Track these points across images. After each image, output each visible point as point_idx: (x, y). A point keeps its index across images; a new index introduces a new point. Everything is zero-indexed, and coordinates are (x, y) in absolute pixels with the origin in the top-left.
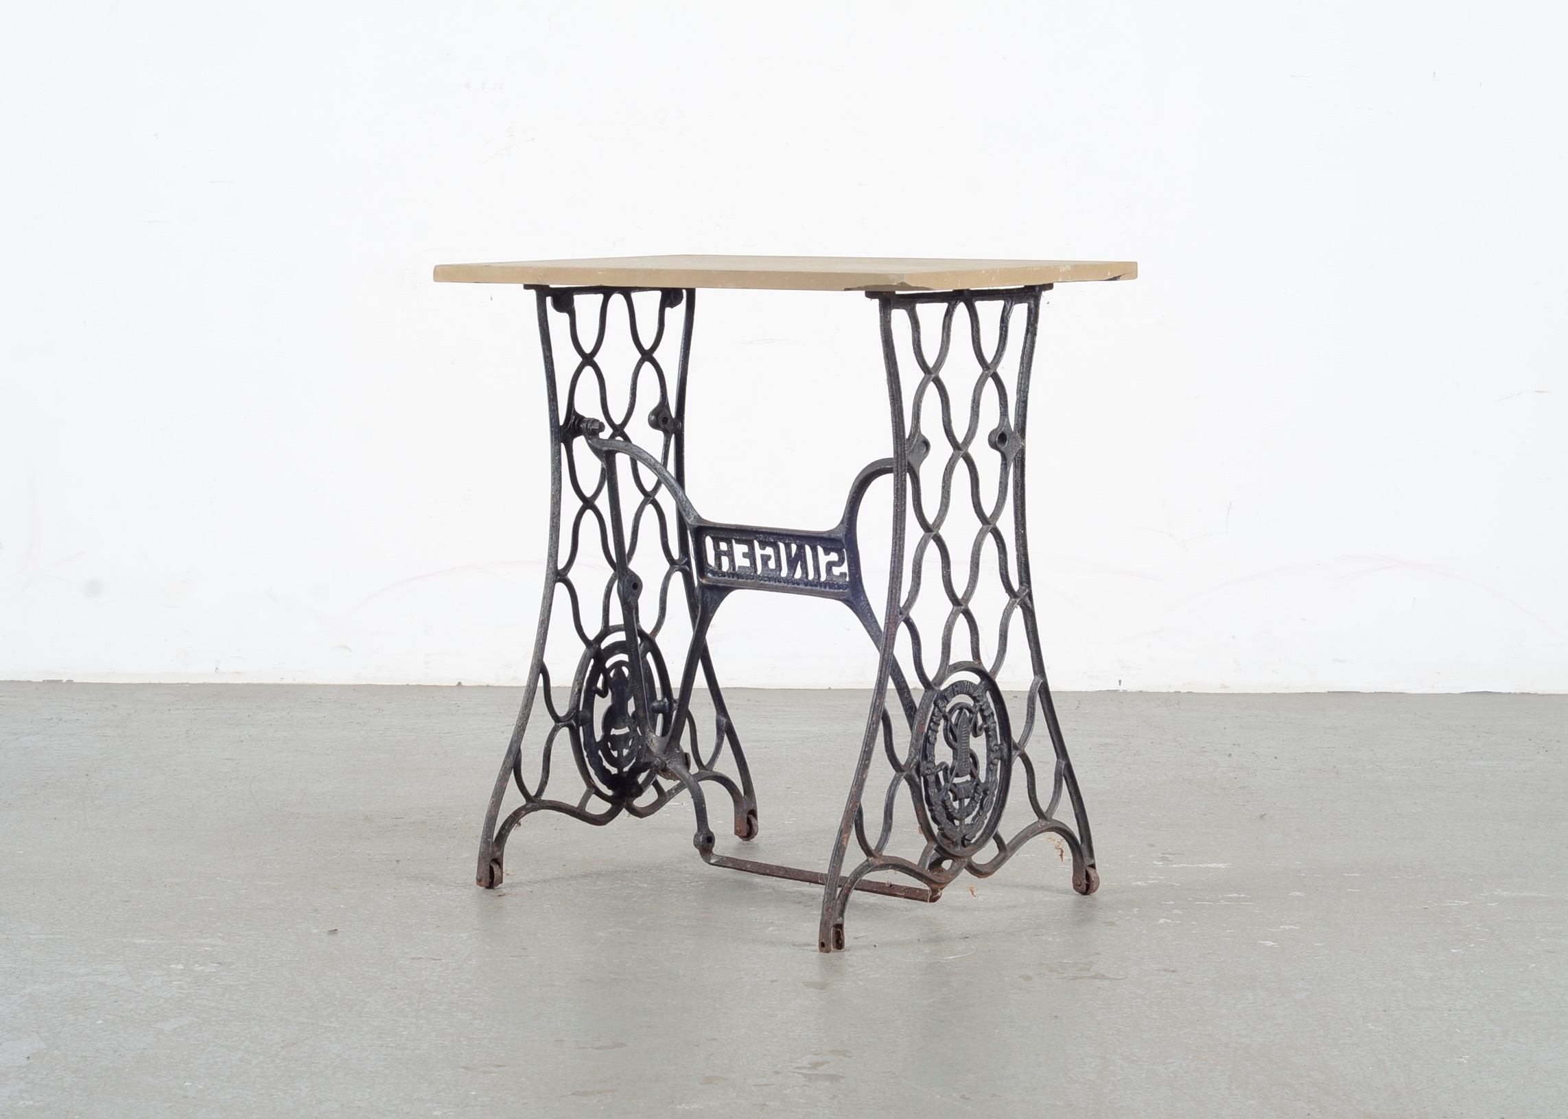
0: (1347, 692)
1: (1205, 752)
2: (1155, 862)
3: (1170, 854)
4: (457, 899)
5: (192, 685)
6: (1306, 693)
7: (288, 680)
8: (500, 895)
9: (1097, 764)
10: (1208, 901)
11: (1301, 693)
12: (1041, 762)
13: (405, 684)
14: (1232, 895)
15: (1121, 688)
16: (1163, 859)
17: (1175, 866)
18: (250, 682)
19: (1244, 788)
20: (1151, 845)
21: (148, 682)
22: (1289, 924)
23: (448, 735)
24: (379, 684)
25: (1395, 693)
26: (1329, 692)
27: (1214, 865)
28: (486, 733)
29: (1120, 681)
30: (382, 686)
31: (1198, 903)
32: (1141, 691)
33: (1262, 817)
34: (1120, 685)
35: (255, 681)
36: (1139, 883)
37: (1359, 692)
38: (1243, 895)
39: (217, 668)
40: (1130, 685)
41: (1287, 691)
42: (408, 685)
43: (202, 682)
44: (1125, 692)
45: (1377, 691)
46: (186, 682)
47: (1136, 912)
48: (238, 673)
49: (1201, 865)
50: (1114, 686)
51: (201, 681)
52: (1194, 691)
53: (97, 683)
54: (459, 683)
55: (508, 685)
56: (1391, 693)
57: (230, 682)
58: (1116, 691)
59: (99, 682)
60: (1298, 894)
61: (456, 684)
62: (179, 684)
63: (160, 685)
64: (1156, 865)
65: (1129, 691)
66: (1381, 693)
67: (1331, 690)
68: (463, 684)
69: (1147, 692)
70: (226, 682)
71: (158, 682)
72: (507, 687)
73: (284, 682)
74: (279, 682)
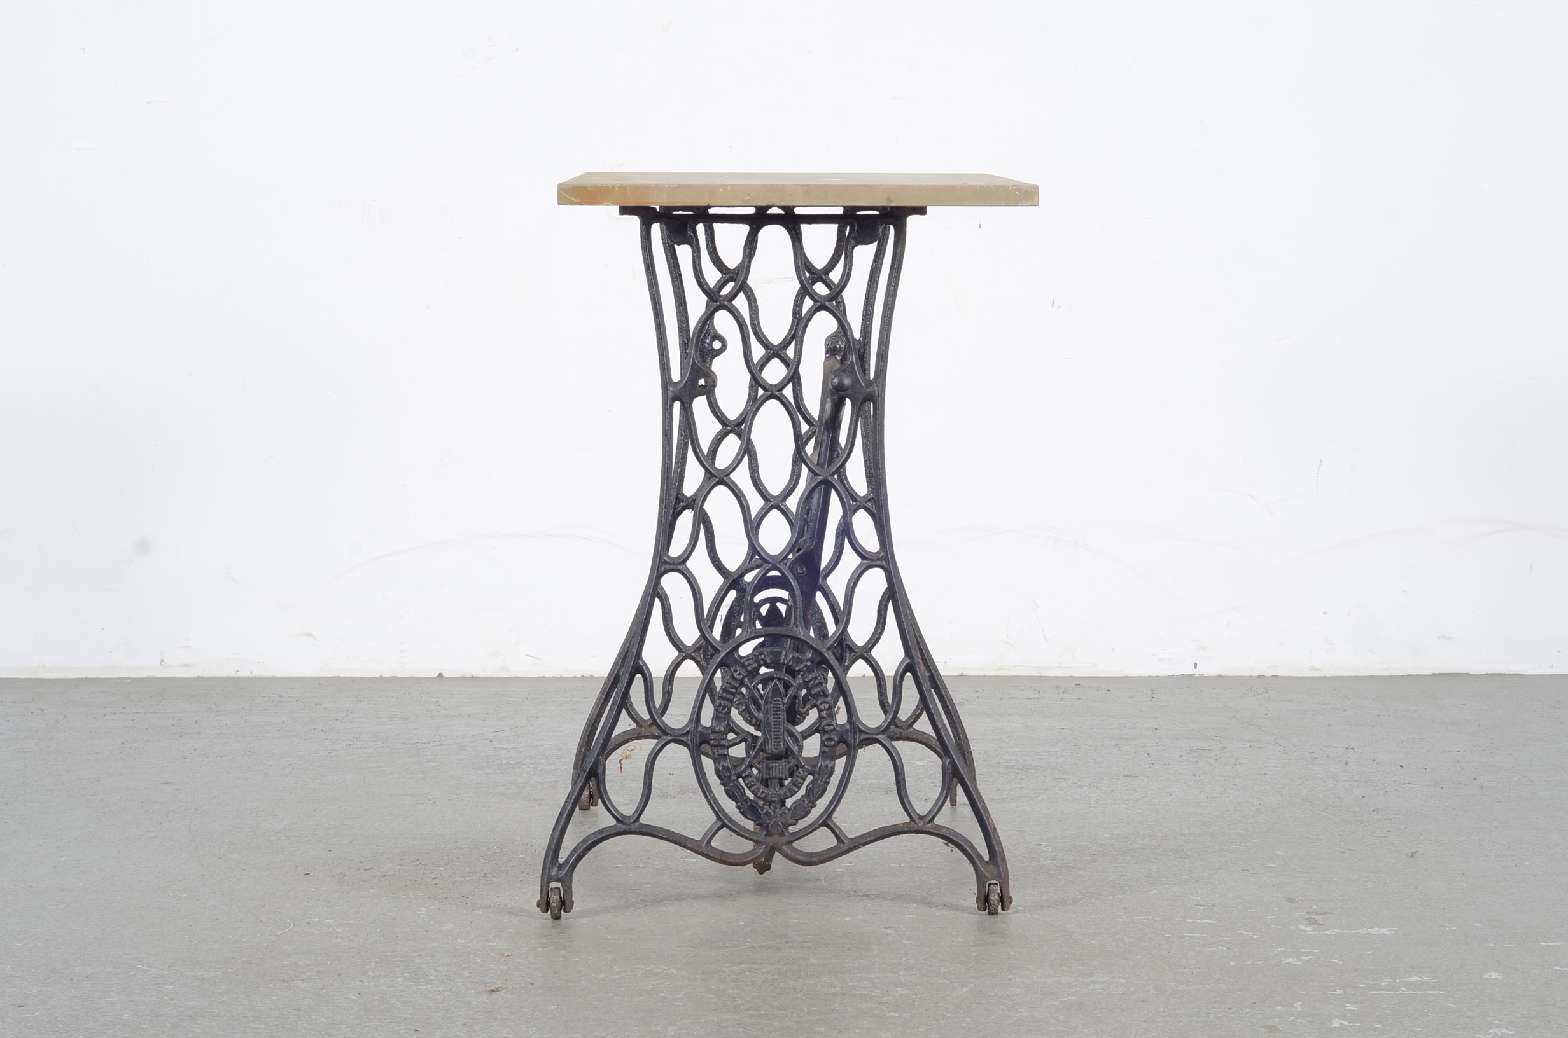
0: (1455, 674)
1: (1316, 759)
2: (1302, 927)
3: (1317, 913)
4: (438, 997)
5: (134, 681)
6: (1408, 675)
7: (244, 673)
8: (492, 991)
9: (1194, 778)
10: (1385, 989)
11: (1402, 676)
12: (1128, 776)
13: (378, 676)
14: (1410, 979)
15: (1197, 672)
16: (1311, 922)
17: (1328, 932)
18: (201, 675)
19: (1377, 810)
20: (1290, 900)
21: (83, 677)
22: (1499, 1027)
23: (428, 745)
24: (349, 676)
25: (1509, 674)
26: (1434, 674)
27: (1375, 931)
28: (472, 742)
29: (1196, 664)
30: (352, 679)
31: (1373, 992)
32: (1220, 676)
33: (1413, 855)
34: (1196, 668)
35: (206, 675)
36: (1291, 960)
37: (1468, 674)
38: (1426, 979)
39: (162, 660)
40: (1208, 669)
41: (1386, 674)
42: (381, 677)
43: (146, 677)
44: (1201, 677)
45: (1489, 672)
46: (127, 676)
47: (1299, 1009)
48: (187, 665)
49: (1360, 931)
50: (1190, 670)
51: (144, 674)
52: (1280, 675)
53: (25, 679)
54: (440, 675)
55: (496, 676)
56: (1505, 674)
57: (177, 676)
58: (1191, 676)
59: (28, 677)
60: (1494, 975)
61: (437, 675)
62: (118, 679)
63: (97, 680)
64: (1302, 930)
65: (1205, 675)
66: (1494, 674)
67: (1436, 672)
68: (445, 675)
69: (1226, 677)
70: (173, 676)
71: (95, 677)
72: (494, 678)
73: (241, 674)
74: (232, 674)
